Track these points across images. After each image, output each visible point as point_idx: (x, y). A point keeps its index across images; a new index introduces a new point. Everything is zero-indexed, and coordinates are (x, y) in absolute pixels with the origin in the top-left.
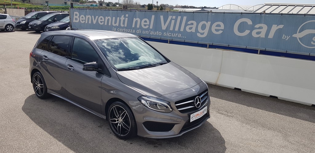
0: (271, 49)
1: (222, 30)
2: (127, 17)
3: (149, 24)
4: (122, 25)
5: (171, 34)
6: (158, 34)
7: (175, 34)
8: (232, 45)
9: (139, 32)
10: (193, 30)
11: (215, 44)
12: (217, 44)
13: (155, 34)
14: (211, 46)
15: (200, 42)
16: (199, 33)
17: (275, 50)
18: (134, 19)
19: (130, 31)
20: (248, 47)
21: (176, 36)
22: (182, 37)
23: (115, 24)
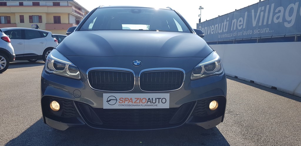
2: (228, 21)
3: (242, 23)
4: (224, 31)
5: (260, 30)
7: (263, 29)
9: (235, 35)
10: (280, 20)
13: (247, 34)
15: (287, 35)
16: (286, 21)
18: (233, 20)
19: (230, 35)
21: (264, 32)
22: (270, 31)
23: (220, 30)
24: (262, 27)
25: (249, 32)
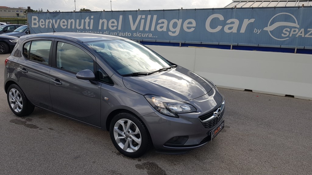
0: (244, 44)
1: (194, 27)
2: (92, 19)
3: (116, 25)
4: (87, 28)
7: (145, 34)
8: (205, 42)
10: (165, 29)
11: (187, 42)
12: (189, 42)
14: (184, 45)
15: (172, 41)
16: (171, 31)
17: (247, 44)
18: (101, 20)
20: (221, 43)
22: (153, 37)
23: (79, 26)
24: (144, 31)
25: (127, 34)
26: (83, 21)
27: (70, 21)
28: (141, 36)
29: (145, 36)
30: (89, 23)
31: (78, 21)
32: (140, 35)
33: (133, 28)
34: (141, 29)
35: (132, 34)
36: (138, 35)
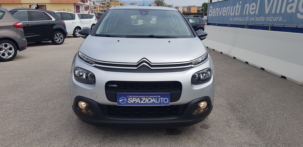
2: (240, 4)
3: (255, 9)
4: (236, 14)
6: (261, 20)
7: (276, 17)
9: (247, 20)
10: (294, 10)
13: (259, 20)
15: (299, 26)
16: (299, 12)
18: (246, 5)
19: (242, 19)
22: (282, 20)
23: (232, 13)
24: (275, 15)
25: (262, 18)
26: (235, 6)
27: (228, 8)
28: (272, 20)
29: (275, 20)
30: (238, 8)
31: (232, 7)
32: (271, 18)
33: (267, 11)
34: (273, 12)
35: (266, 19)
36: (270, 19)
